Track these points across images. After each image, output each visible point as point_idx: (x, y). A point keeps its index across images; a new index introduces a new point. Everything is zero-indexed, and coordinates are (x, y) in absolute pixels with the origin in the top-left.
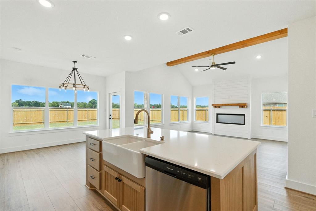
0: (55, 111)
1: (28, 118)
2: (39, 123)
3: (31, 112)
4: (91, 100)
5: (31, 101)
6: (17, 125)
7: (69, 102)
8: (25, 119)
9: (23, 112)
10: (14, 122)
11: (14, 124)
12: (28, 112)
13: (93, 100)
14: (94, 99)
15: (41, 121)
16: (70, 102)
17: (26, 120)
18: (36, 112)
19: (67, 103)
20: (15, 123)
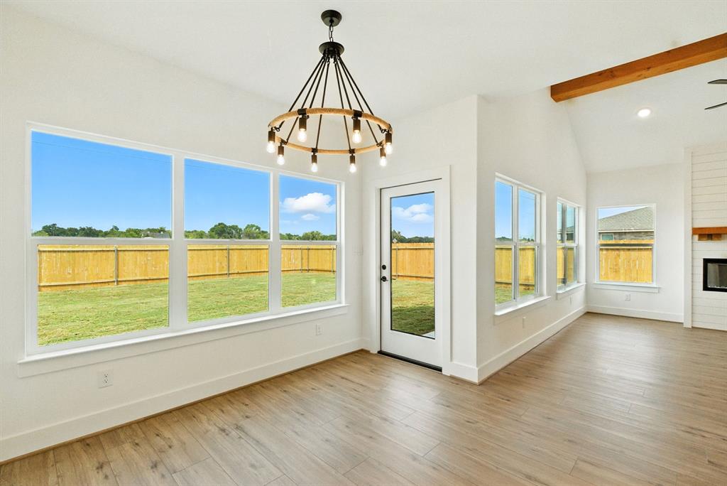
0: (147, 253)
1: (76, 272)
2: (105, 283)
3: (85, 254)
4: (215, 226)
5: (79, 229)
6: (49, 289)
7: (164, 231)
8: (69, 274)
9: (65, 254)
10: (40, 282)
11: (39, 286)
12: (76, 254)
13: (219, 224)
14: (221, 224)
15: (111, 277)
16: (166, 229)
17: (70, 276)
18: (99, 253)
19: (160, 232)
20: (42, 284)
